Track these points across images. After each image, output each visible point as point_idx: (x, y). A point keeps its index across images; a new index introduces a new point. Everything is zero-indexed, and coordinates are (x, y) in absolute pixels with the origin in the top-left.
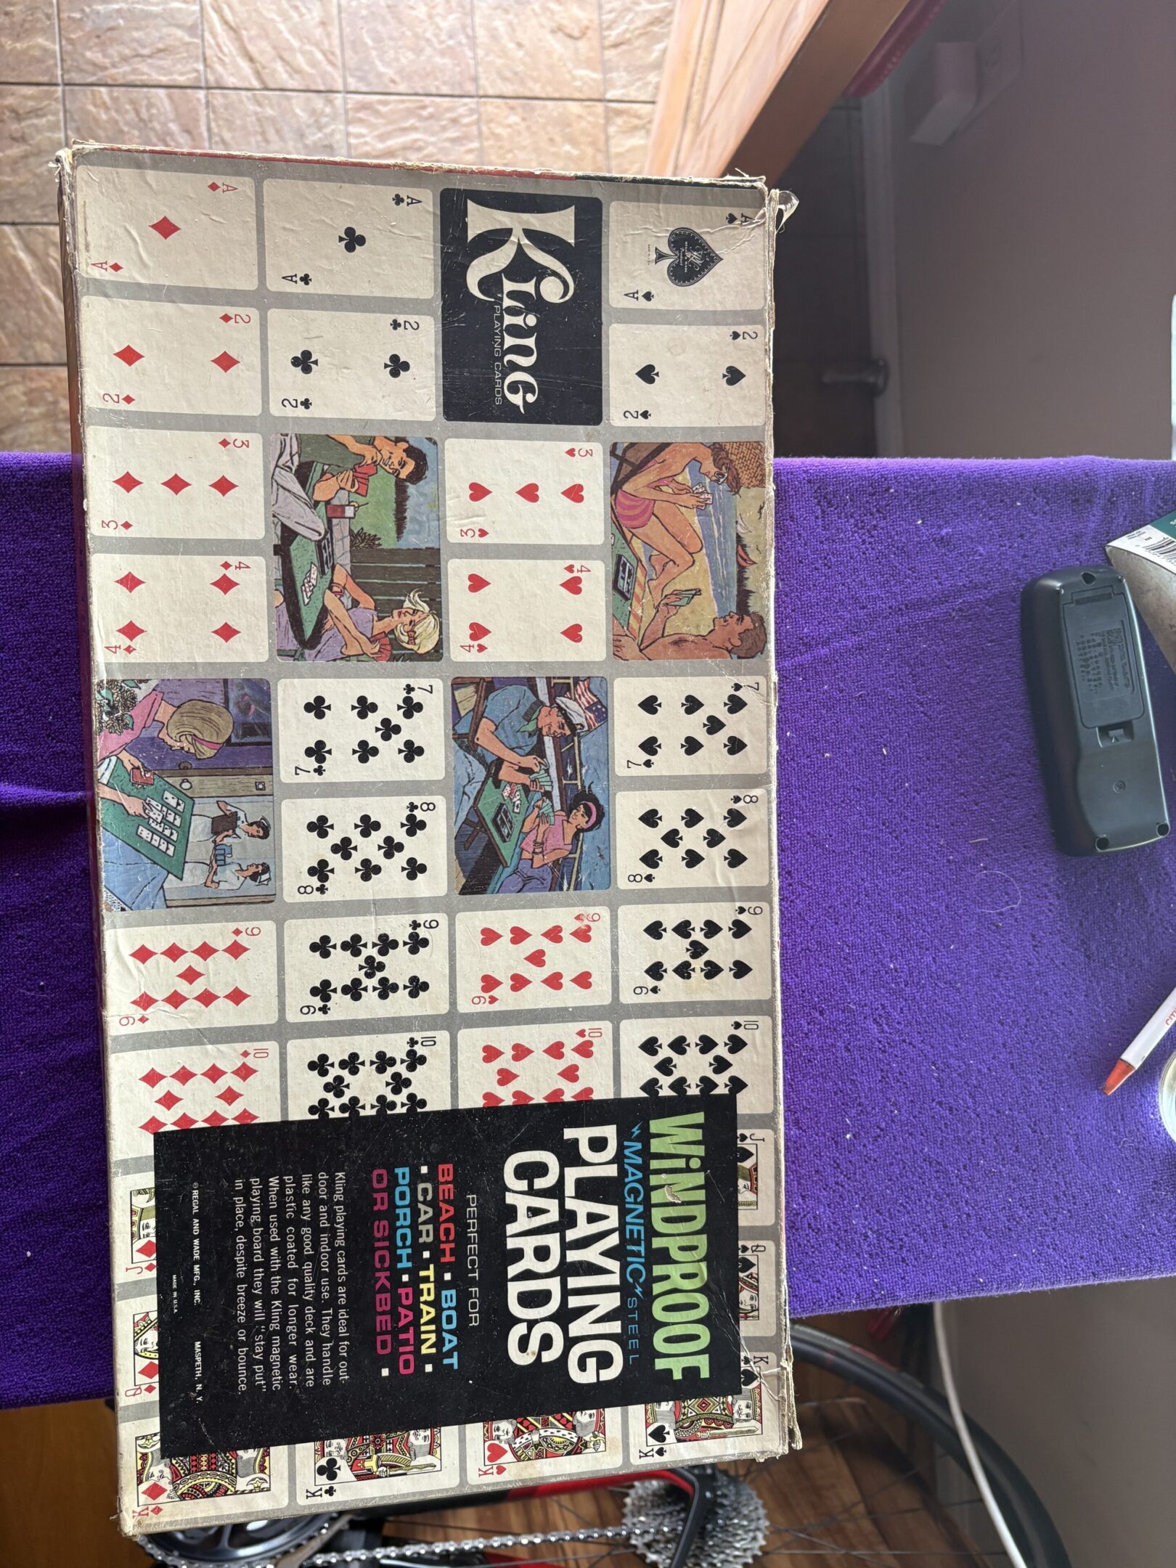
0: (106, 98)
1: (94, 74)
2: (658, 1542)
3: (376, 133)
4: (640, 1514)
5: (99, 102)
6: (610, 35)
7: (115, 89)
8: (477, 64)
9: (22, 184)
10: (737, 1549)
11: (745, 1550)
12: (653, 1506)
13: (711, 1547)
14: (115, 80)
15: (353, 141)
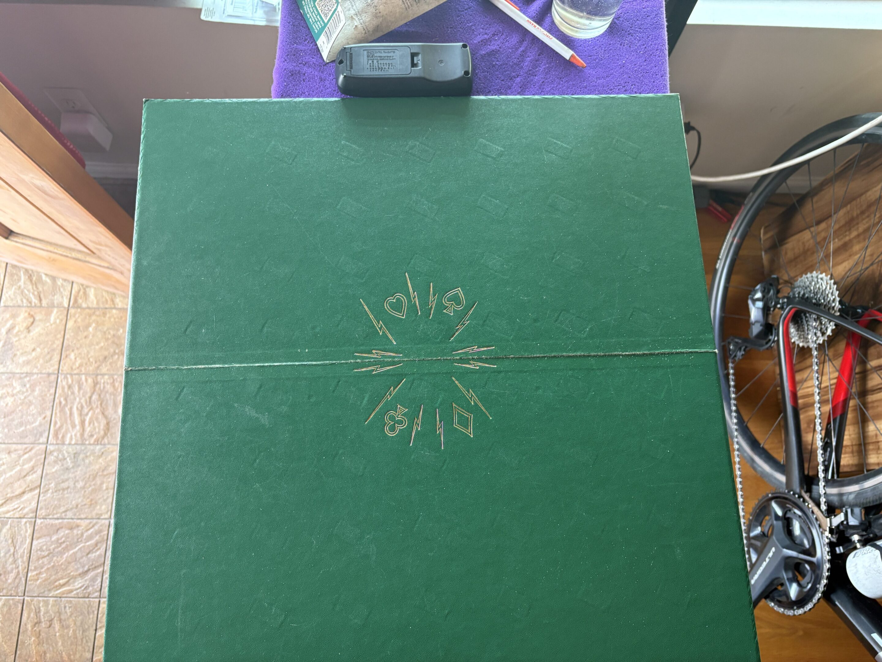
0: (35, 573)
1: (21, 579)
2: (821, 329)
3: (71, 429)
4: (807, 338)
5: (36, 578)
6: (35, 303)
7: (30, 568)
8: (41, 373)
9: (75, 624)
10: (826, 288)
11: (827, 284)
12: (803, 331)
13: (824, 301)
14: (25, 568)
15: (73, 442)
